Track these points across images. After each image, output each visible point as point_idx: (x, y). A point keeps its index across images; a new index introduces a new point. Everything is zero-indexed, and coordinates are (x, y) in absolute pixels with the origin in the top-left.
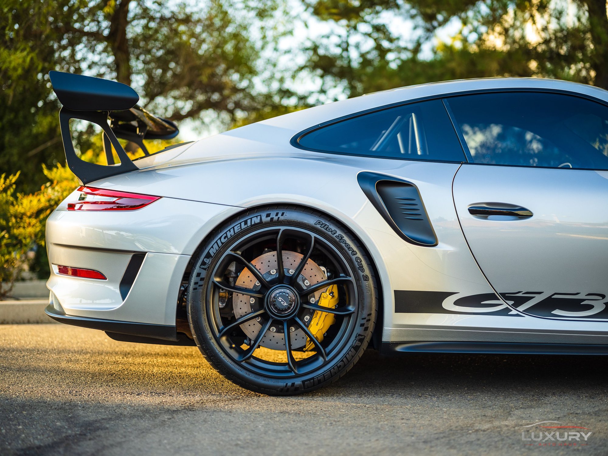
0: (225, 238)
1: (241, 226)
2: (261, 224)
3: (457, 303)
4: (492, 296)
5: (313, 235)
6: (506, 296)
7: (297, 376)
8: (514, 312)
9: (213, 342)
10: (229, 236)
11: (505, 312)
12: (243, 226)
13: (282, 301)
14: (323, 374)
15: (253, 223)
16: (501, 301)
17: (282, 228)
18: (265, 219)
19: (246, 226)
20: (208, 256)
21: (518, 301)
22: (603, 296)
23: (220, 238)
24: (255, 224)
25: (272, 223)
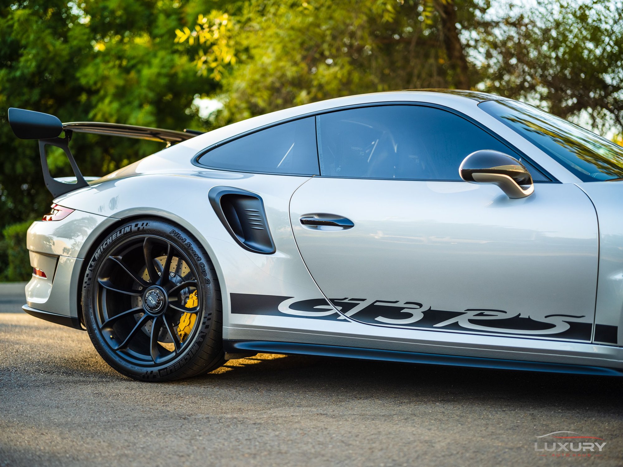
0: (105, 245)
1: (117, 234)
2: (131, 233)
3: (292, 307)
4: (322, 302)
5: (169, 242)
6: (335, 302)
7: (156, 365)
8: (342, 317)
9: (97, 331)
10: (108, 243)
11: (334, 317)
12: (119, 235)
13: (152, 300)
14: (174, 365)
15: (125, 232)
16: (331, 306)
17: (147, 236)
18: (134, 229)
19: (120, 234)
20: (94, 260)
21: (346, 306)
22: (421, 305)
23: (103, 245)
24: (127, 233)
25: (139, 231)
